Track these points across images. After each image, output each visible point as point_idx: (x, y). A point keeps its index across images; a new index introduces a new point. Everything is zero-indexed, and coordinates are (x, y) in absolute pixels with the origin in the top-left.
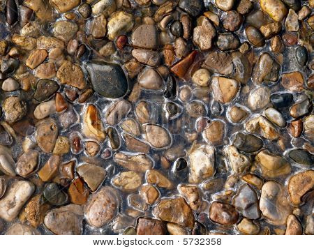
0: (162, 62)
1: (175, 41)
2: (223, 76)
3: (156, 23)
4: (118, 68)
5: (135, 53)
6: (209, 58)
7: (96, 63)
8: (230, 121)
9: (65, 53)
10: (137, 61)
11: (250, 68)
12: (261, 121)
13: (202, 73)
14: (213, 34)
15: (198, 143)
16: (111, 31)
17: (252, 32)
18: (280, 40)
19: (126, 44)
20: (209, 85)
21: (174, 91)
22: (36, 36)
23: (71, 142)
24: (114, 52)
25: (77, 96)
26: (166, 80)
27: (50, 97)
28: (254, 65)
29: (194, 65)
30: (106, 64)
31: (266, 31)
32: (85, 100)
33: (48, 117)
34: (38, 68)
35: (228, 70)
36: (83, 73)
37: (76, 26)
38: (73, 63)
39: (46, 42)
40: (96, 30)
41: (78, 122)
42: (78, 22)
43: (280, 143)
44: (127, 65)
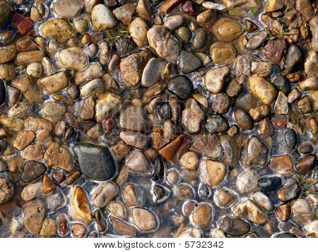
0: (150, 144)
1: (162, 124)
2: (211, 159)
3: (144, 105)
4: (105, 151)
5: (122, 135)
6: (197, 141)
7: (83, 145)
8: (217, 204)
9: (52, 134)
10: (124, 143)
11: (238, 152)
12: (249, 205)
13: (190, 156)
14: (201, 115)
15: (184, 226)
16: (99, 114)
17: (241, 115)
18: (269, 123)
19: (114, 126)
20: (197, 168)
21: (161, 174)
22: (24, 117)
23: (58, 224)
24: (102, 134)
25: (64, 178)
26: (154, 163)
27: (37, 178)
28: (243, 148)
29: (182, 148)
30: (93, 146)
31: (255, 114)
32: (72, 182)
33: (35, 199)
34: (26, 150)
35: (216, 153)
36: (71, 155)
37: (64, 107)
38: (61, 144)
39: (33, 123)
40: (84, 111)
41: (65, 204)
42: (66, 103)
43: (268, 227)
44: (114, 148)
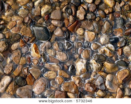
0: (64, 25)
1: (69, 17)
2: (89, 31)
3: (61, 9)
4: (45, 28)
5: (52, 22)
6: (83, 23)
7: (36, 26)
8: (92, 49)
9: (23, 22)
10: (53, 25)
11: (100, 27)
12: (106, 49)
13: (81, 30)
14: (85, 13)
15: (79, 59)
16: (43, 13)
17: (101, 12)
18: (113, 15)
19: (49, 18)
20: (83, 34)
21: (69, 37)
22: (12, 15)
23: (27, 59)
24: (44, 22)
25: (29, 40)
26: (66, 33)
27: (17, 41)
28: (102, 26)
29: (77, 26)
30: (40, 27)
31: (107, 11)
32: (32, 42)
33: (17, 49)
34: (13, 29)
35: (91, 28)
36: (31, 31)
37: (28, 11)
38: (27, 26)
39: (15, 18)
40: (36, 12)
41: (29, 51)
42: (29, 9)
43: (114, 58)
44: (49, 27)
